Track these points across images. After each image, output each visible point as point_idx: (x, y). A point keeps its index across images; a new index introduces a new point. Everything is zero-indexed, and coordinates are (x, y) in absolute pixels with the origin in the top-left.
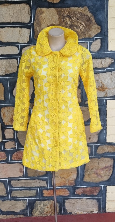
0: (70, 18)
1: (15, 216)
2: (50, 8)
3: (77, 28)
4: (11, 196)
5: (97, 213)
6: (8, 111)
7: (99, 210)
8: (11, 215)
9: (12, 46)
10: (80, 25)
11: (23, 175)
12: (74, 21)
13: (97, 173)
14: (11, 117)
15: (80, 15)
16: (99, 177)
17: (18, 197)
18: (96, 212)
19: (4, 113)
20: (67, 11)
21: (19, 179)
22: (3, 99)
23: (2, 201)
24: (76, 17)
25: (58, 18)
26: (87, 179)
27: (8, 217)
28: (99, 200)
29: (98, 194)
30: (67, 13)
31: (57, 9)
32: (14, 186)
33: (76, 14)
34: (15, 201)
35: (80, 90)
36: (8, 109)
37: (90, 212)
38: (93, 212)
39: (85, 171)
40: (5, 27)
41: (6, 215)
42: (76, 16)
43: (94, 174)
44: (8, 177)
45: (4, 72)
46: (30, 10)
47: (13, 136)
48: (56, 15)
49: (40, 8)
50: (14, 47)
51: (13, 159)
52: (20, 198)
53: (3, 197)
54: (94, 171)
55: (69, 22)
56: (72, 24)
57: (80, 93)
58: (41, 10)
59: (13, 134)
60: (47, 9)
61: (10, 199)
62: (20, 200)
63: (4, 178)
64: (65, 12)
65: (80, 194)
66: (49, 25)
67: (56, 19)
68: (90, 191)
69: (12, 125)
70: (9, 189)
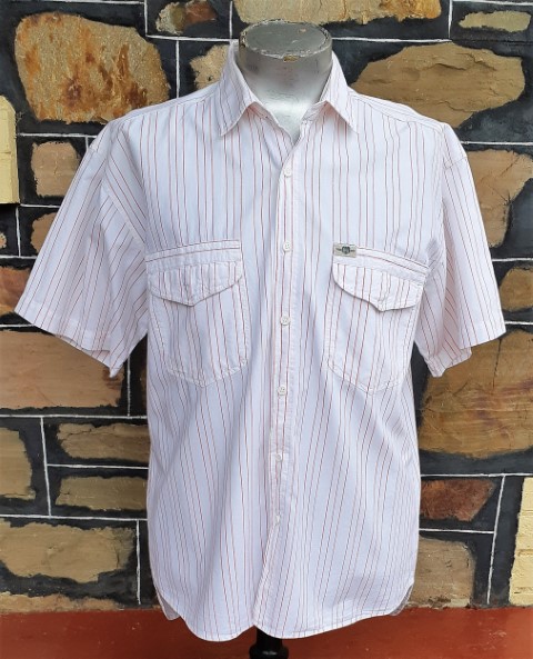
1: (74, 603)
4: (59, 502)
5: (468, 607)
6: (51, 38)
7: (478, 594)
8: (52, 598)
11: (122, 401)
13: (483, 412)
14: (70, 77)
16: (493, 433)
17: (92, 507)
18: (460, 601)
19: (35, 48)
21: (100, 419)
23: (9, 524)
27: (40, 604)
28: (478, 547)
29: (478, 516)
32: (72, 451)
34: (76, 531)
36: (56, 27)
37: (430, 601)
38: (449, 601)
41: (31, 595)
43: (466, 416)
44: (41, 407)
52: (100, 513)
53: (16, 504)
54: (473, 400)
61: (50, 517)
62: (103, 525)
63: (22, 407)
68: (442, 495)
69: (73, 123)
70: (46, 465)
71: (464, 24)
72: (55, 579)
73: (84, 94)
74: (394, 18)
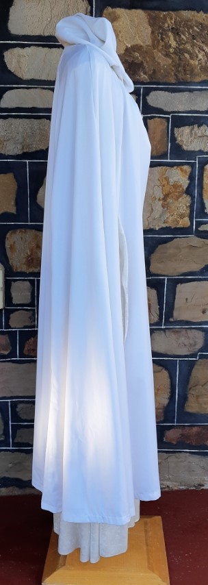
0: (178, 34)
1: (21, 490)
2: (134, 10)
3: (192, 58)
4: (16, 441)
6: (22, 238)
8: (11, 488)
9: (41, 88)
10: (197, 52)
12: (184, 40)
14: (29, 254)
15: (199, 28)
19: (14, 243)
20: (171, 19)
22: (13, 210)
24: (189, 33)
25: (150, 32)
26: (192, 407)
27: (4, 491)
30: (171, 23)
31: (149, 12)
32: (23, 417)
33: (190, 26)
35: (188, 199)
36: (24, 235)
37: (194, 486)
38: (203, 485)
39: (189, 387)
40: (29, 46)
42: (191, 31)
44: (9, 395)
45: (19, 147)
46: (89, 10)
47: (30, 297)
48: (146, 25)
49: (112, 8)
50: (47, 91)
51: (25, 352)
55: (174, 44)
56: (181, 47)
57: (188, 204)
58: (114, 13)
59: (30, 294)
60: (127, 11)
61: (11, 448)
64: (166, 20)
65: (174, 443)
66: (129, 46)
67: (145, 35)
68: (198, 434)
69: (30, 273)
70: (10, 423)
71: (200, 229)
72: (13, 479)
73: (35, 261)
74: (170, 227)
